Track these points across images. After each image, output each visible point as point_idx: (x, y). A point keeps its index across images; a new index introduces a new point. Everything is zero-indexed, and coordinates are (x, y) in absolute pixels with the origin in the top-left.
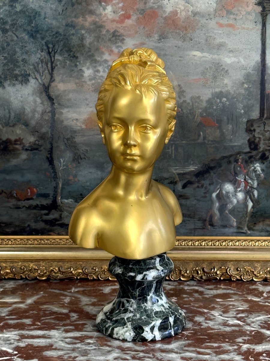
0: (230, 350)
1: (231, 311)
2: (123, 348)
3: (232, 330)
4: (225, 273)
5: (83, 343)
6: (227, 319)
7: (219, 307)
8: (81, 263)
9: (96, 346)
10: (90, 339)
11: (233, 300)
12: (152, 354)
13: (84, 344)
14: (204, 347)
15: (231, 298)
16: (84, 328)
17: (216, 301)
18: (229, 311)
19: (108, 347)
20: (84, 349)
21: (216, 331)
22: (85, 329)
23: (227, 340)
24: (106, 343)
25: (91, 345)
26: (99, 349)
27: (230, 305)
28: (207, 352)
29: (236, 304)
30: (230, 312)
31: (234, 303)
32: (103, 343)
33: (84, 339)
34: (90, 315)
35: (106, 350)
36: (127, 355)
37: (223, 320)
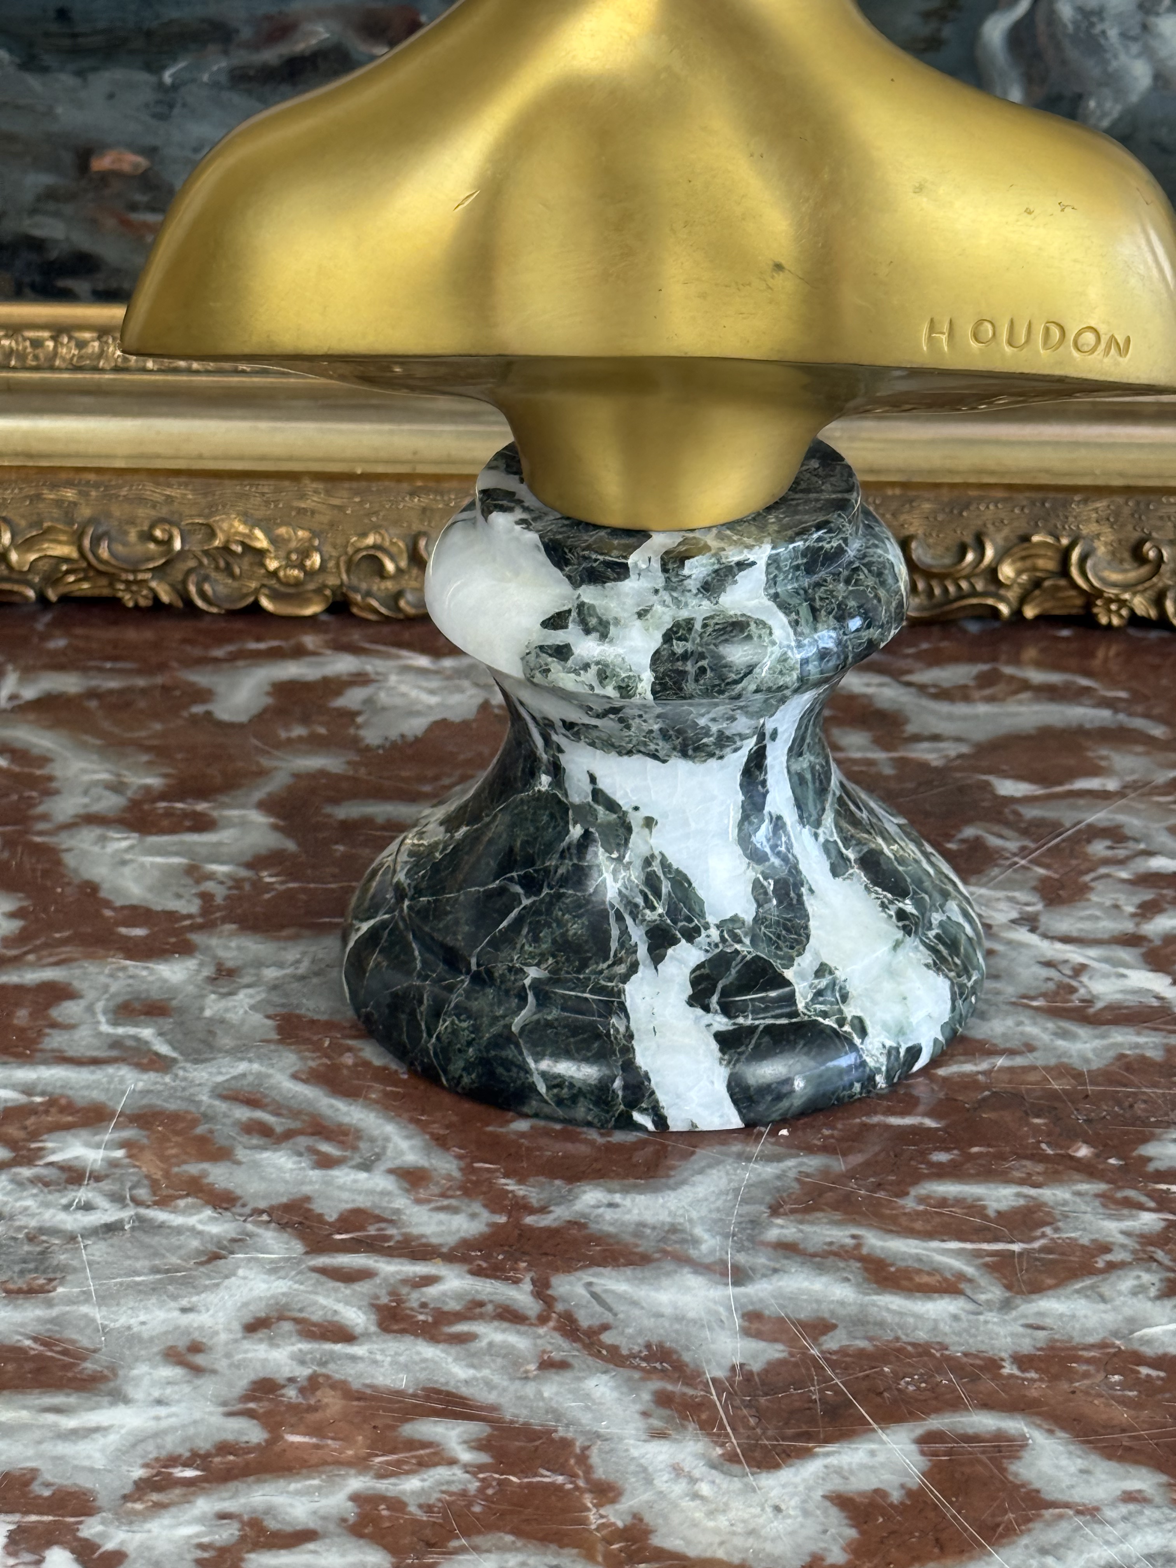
0: (1106, 1248)
1: (1099, 886)
2: (320, 1218)
3: (1111, 1054)
4: (1052, 574)
5: (26, 1172)
6: (1075, 955)
7: (1012, 846)
8: (70, 494)
9: (117, 1199)
10: (84, 1134)
11: (1112, 785)
12: (527, 1286)
13: (35, 1181)
14: (917, 1215)
15: (1095, 771)
16: (54, 1025)
17: (996, 797)
18: (1085, 889)
19: (208, 1212)
20: (33, 1223)
21: (1001, 1061)
22: (55, 1040)
23: (1083, 1151)
24: (193, 1169)
25: (83, 1194)
26: (143, 1225)
27: (1095, 832)
28: (935, 1271)
29: (1133, 823)
30: (1094, 898)
31: (1121, 818)
32: (176, 1170)
33: (34, 1136)
34: (108, 913)
35: (195, 1243)
36: (345, 1290)
37: (1049, 964)
